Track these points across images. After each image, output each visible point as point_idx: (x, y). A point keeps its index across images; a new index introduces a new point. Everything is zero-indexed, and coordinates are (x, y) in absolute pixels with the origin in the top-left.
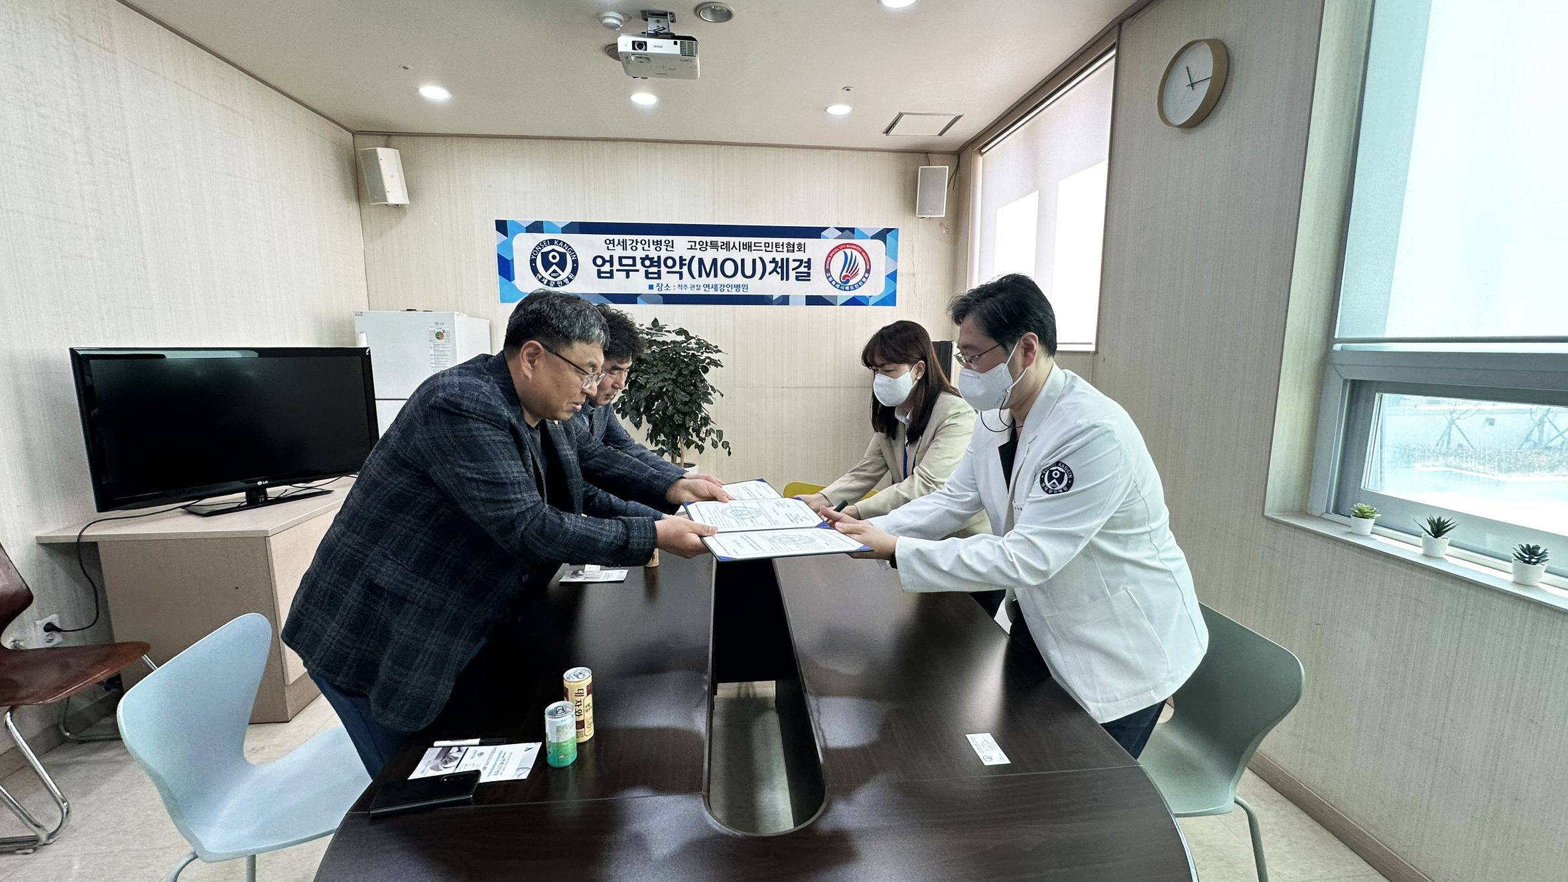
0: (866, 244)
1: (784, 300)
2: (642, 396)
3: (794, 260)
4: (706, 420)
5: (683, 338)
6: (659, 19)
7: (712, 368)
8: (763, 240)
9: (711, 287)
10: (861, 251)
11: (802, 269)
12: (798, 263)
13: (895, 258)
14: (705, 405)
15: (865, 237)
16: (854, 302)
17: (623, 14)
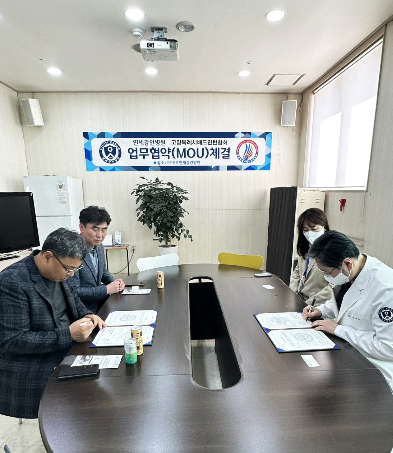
0: (256, 140)
1: (217, 168)
2: (152, 214)
3: (222, 149)
4: (181, 225)
5: (170, 187)
6: (160, 31)
7: (184, 201)
8: (207, 139)
9: (183, 162)
10: (254, 143)
11: (226, 153)
12: (224, 150)
13: (270, 147)
14: (181, 218)
15: (256, 136)
16: (250, 168)
17: (142, 29)
